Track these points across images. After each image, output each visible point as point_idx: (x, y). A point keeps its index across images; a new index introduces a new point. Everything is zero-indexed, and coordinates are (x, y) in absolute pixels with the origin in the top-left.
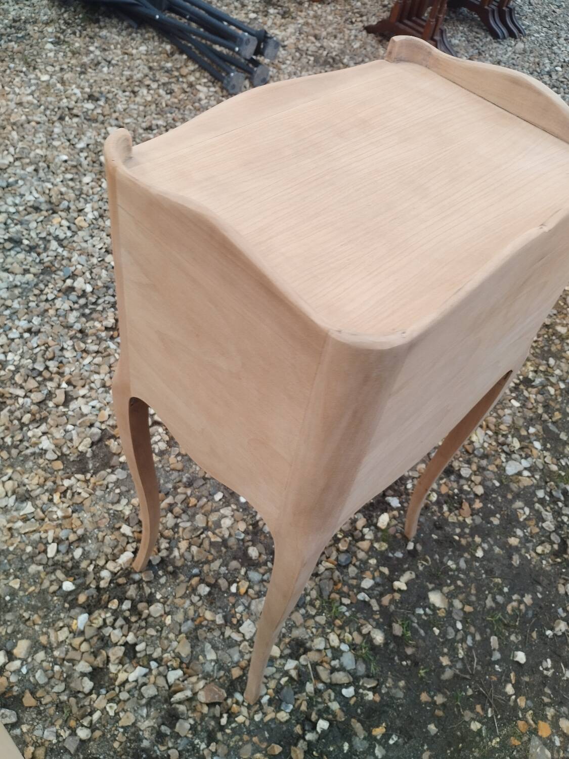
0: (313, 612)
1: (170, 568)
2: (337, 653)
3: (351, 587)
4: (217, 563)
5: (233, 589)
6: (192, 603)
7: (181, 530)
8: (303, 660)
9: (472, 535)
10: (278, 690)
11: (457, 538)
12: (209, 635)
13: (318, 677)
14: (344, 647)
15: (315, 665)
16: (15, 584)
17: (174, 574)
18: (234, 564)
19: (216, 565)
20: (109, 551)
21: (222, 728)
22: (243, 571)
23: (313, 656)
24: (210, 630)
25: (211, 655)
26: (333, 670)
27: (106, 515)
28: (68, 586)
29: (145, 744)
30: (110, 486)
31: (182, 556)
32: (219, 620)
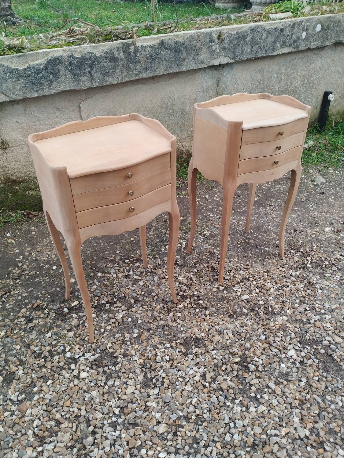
0: (118, 284)
1: (164, 302)
2: (115, 273)
3: (101, 287)
4: (147, 300)
5: (143, 293)
6: (159, 291)
7: (158, 312)
8: (127, 274)
9: (41, 297)
10: (136, 269)
11: (49, 296)
12: (155, 283)
13: (124, 270)
14: (112, 274)
15: (124, 272)
16: (219, 305)
17: (163, 300)
18: (141, 299)
19: (148, 299)
20: (186, 309)
21: (156, 266)
22: (138, 296)
23: (124, 274)
24: (154, 285)
25: (155, 279)
26: (119, 270)
27: (187, 321)
28: (201, 302)
29: (178, 267)
30: (185, 332)
31: (159, 304)
32: (150, 287)
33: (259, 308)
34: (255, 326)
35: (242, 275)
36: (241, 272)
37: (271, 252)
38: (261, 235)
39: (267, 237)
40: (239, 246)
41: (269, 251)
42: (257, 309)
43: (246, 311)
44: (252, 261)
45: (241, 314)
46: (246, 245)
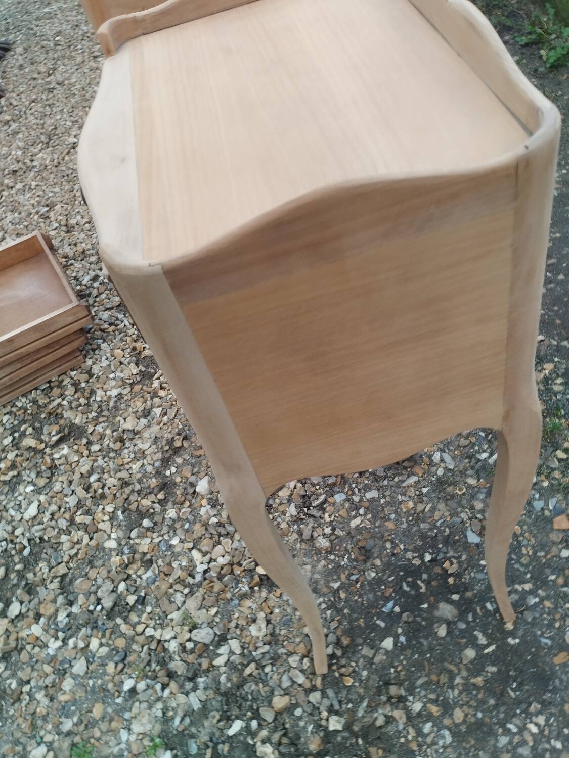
33: (160, 502)
34: (124, 474)
35: (281, 508)
36: (292, 510)
37: (366, 651)
38: (477, 667)
39: (458, 680)
40: (428, 557)
41: (375, 648)
42: (161, 496)
43: (168, 473)
44: (338, 568)
45: (166, 462)
46: (428, 583)
